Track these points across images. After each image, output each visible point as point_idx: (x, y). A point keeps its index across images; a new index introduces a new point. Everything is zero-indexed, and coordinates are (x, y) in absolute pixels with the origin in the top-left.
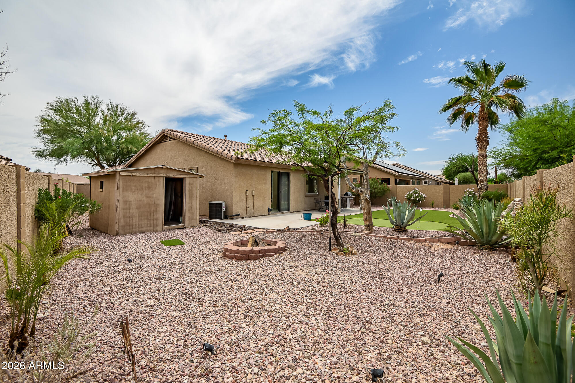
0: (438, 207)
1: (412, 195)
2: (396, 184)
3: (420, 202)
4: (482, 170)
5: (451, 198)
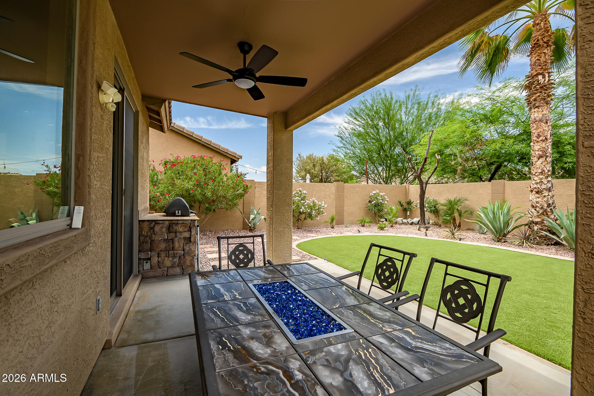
3: (319, 218)
5: (345, 208)
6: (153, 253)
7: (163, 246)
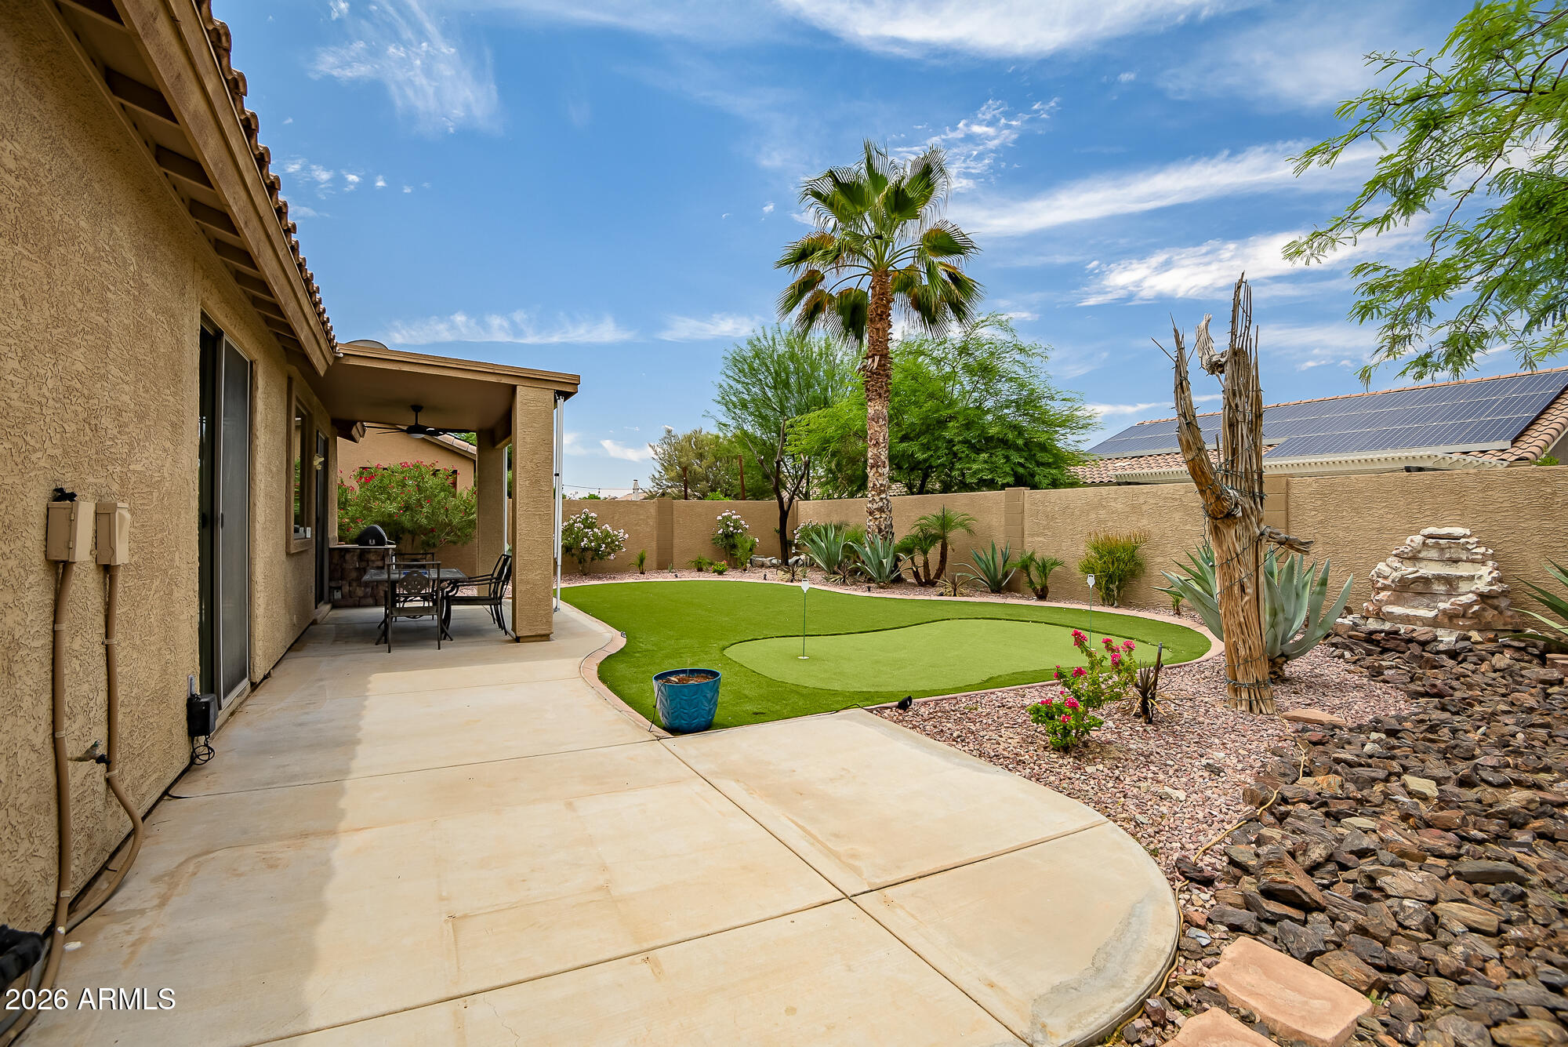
3: (612, 557)
5: (676, 541)
6: (344, 582)
7: (354, 575)
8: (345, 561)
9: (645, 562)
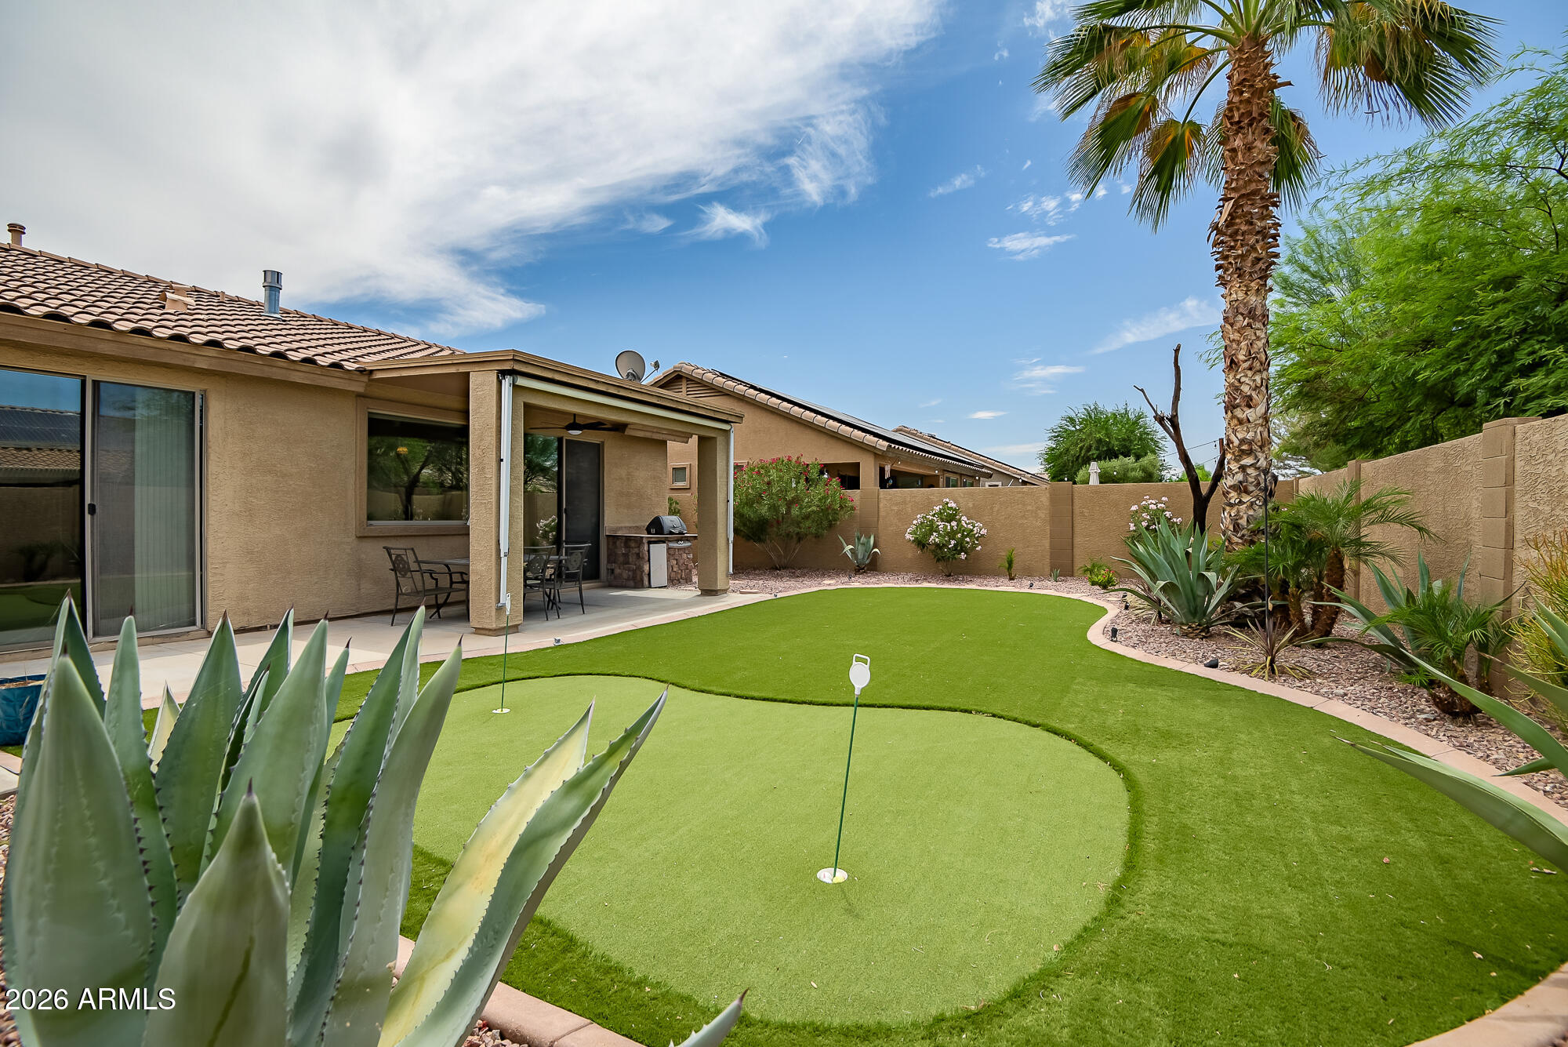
0: (1029, 573)
1: (932, 528)
2: (883, 484)
3: (963, 556)
4: (1245, 389)
5: (1078, 540)
6: (616, 565)
7: (622, 559)
8: (616, 547)
9: (1014, 566)
